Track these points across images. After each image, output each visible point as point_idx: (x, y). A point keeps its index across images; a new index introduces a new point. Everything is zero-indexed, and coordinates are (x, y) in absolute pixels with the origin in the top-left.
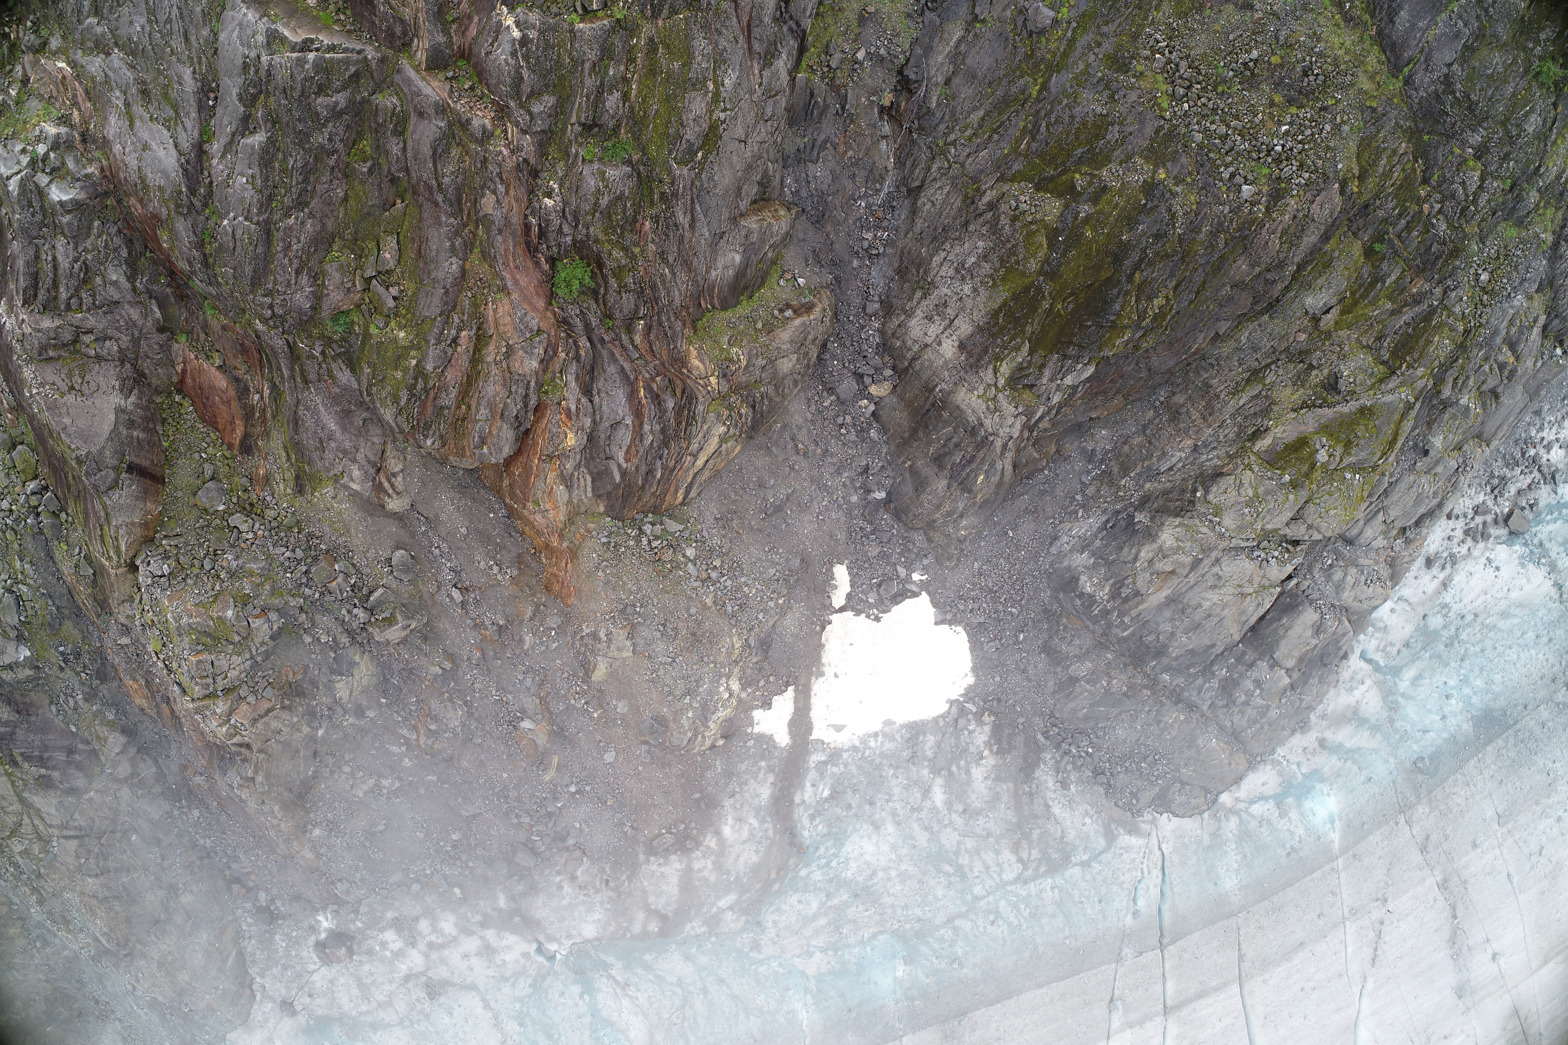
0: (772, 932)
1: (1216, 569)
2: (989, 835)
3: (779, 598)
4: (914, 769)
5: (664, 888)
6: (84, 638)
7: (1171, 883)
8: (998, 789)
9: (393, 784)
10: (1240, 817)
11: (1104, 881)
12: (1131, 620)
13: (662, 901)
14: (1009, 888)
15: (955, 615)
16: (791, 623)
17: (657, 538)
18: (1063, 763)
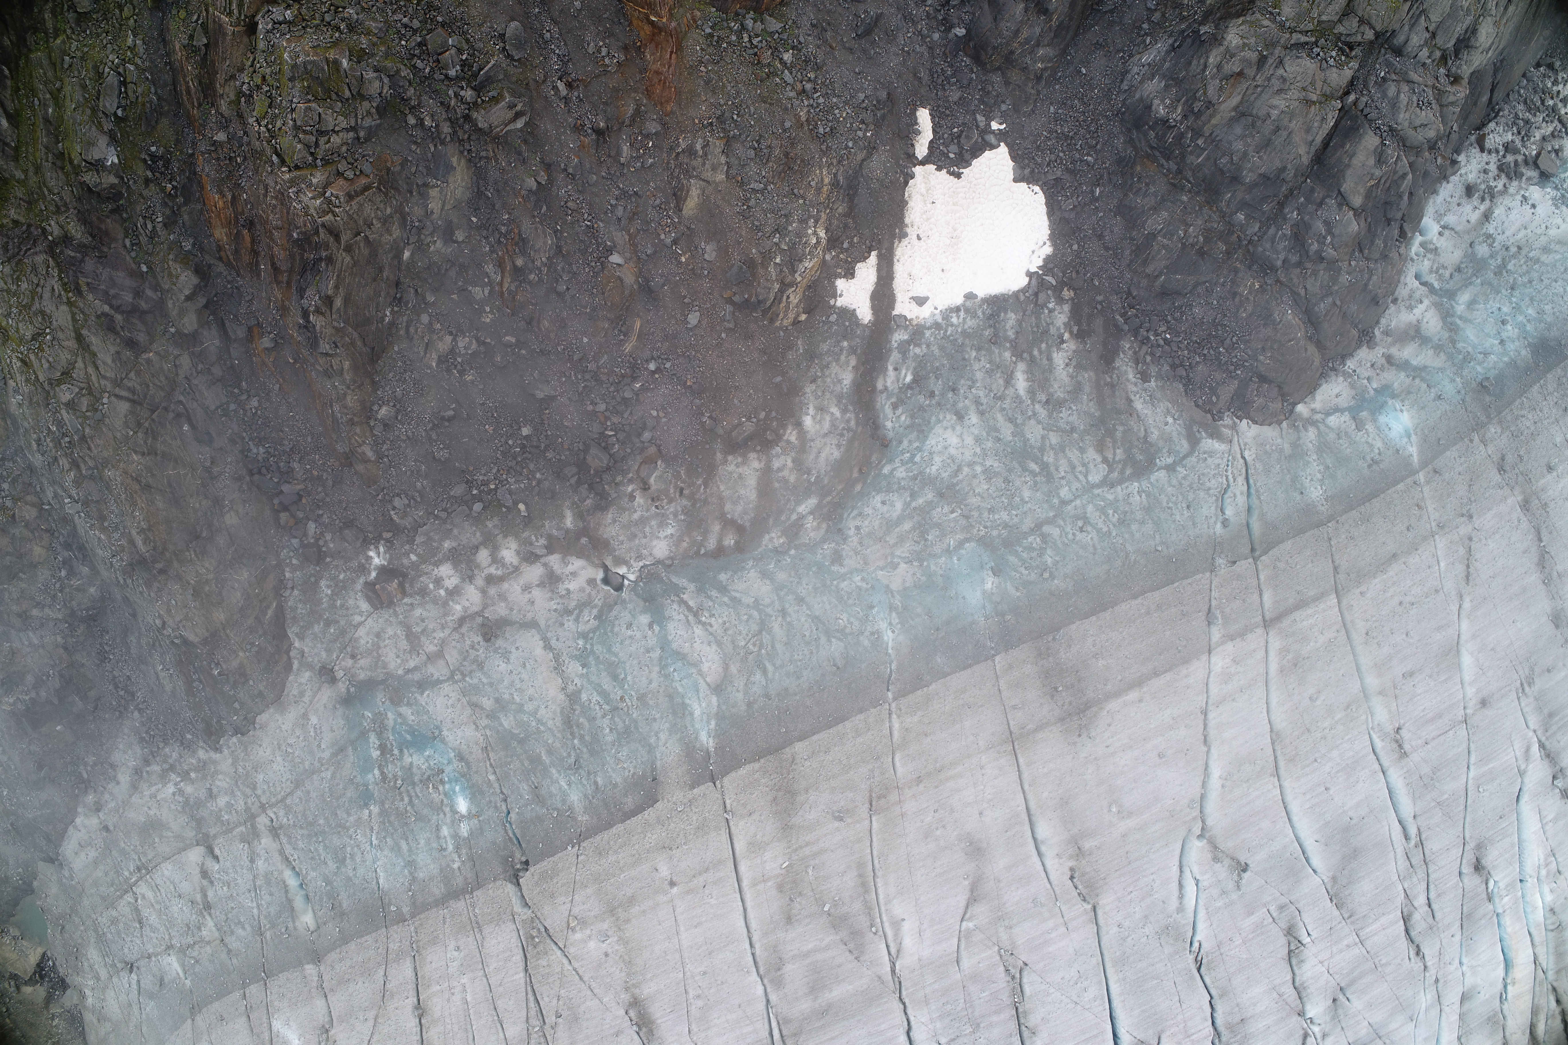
0: (854, 541)
1: (1281, 71)
2: (1073, 430)
3: (866, 131)
4: (997, 351)
5: (742, 492)
6: (177, 142)
7: (1257, 491)
8: (1080, 378)
9: (470, 343)
10: (1318, 429)
11: (1191, 488)
12: (1204, 142)
13: (739, 508)
14: (1096, 491)
15: (1032, 172)
16: (875, 165)
17: (757, 36)
18: (1142, 353)
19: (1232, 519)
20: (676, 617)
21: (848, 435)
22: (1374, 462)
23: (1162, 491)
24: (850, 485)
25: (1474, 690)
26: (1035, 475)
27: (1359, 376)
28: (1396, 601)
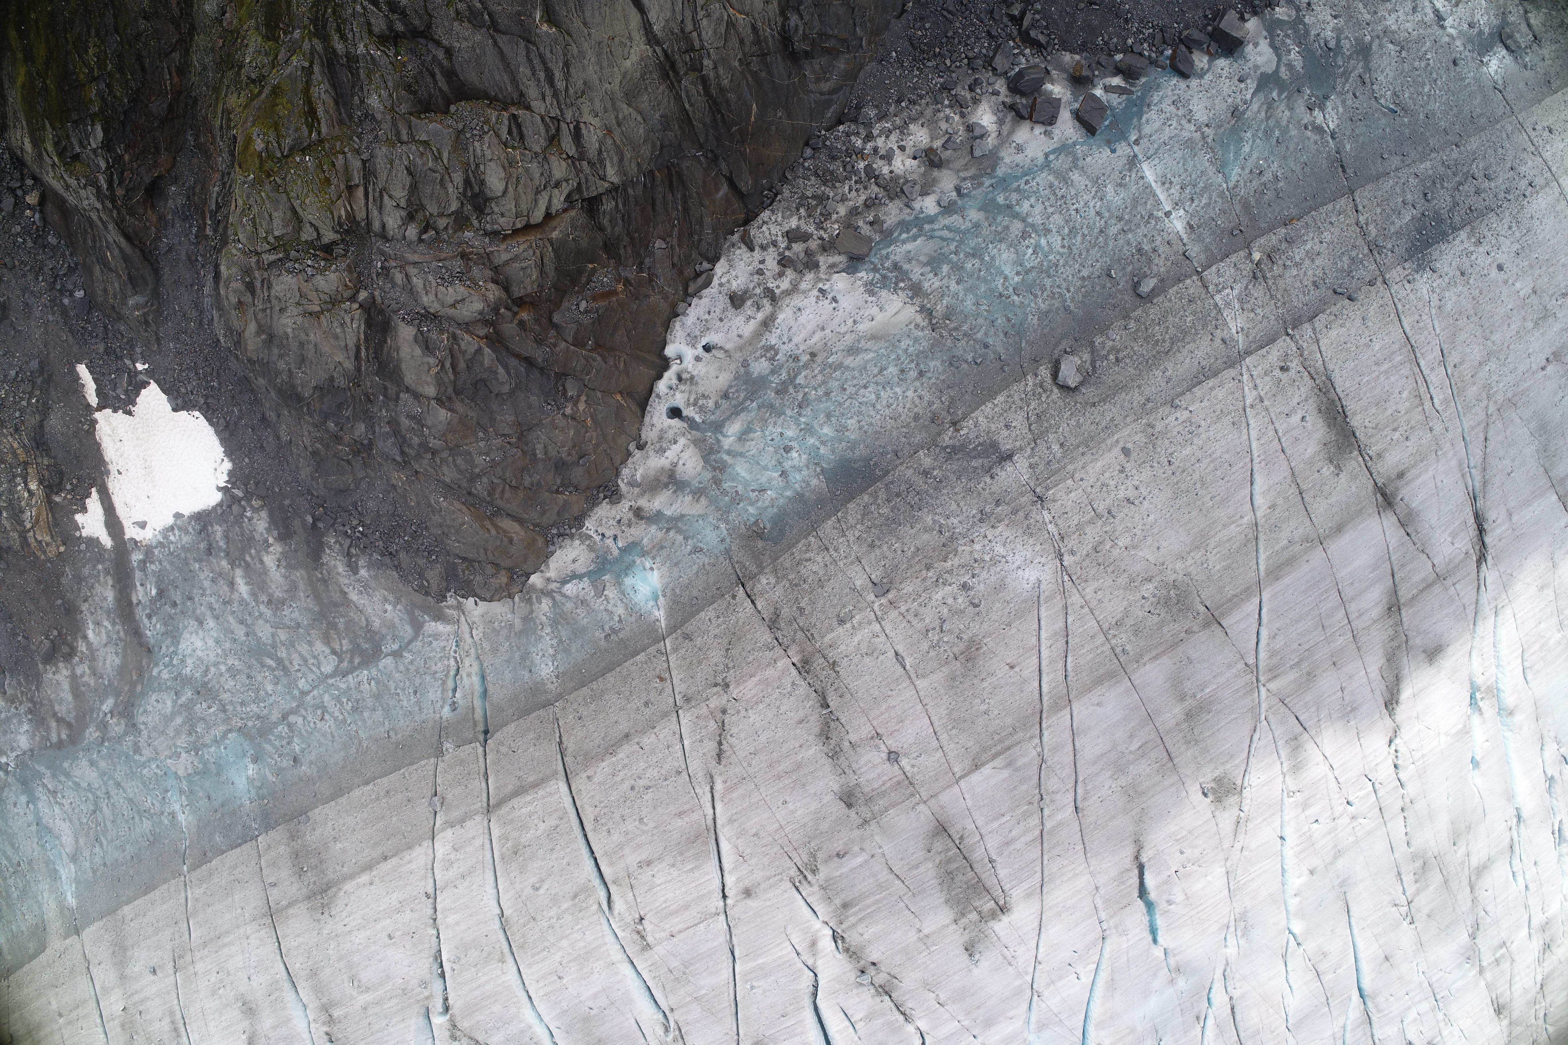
0: (145, 734)
1: (273, 292)
2: (298, 625)
4: (215, 561)
5: (62, 695)
8: (293, 577)
10: (554, 599)
11: (417, 671)
13: (64, 709)
14: (331, 681)
15: (184, 399)
16: (55, 423)
18: (346, 546)
19: (460, 702)
21: (121, 644)
22: (614, 631)
23: (390, 677)
24: (133, 685)
25: (733, 879)
26: (273, 670)
27: (603, 535)
28: (627, 785)
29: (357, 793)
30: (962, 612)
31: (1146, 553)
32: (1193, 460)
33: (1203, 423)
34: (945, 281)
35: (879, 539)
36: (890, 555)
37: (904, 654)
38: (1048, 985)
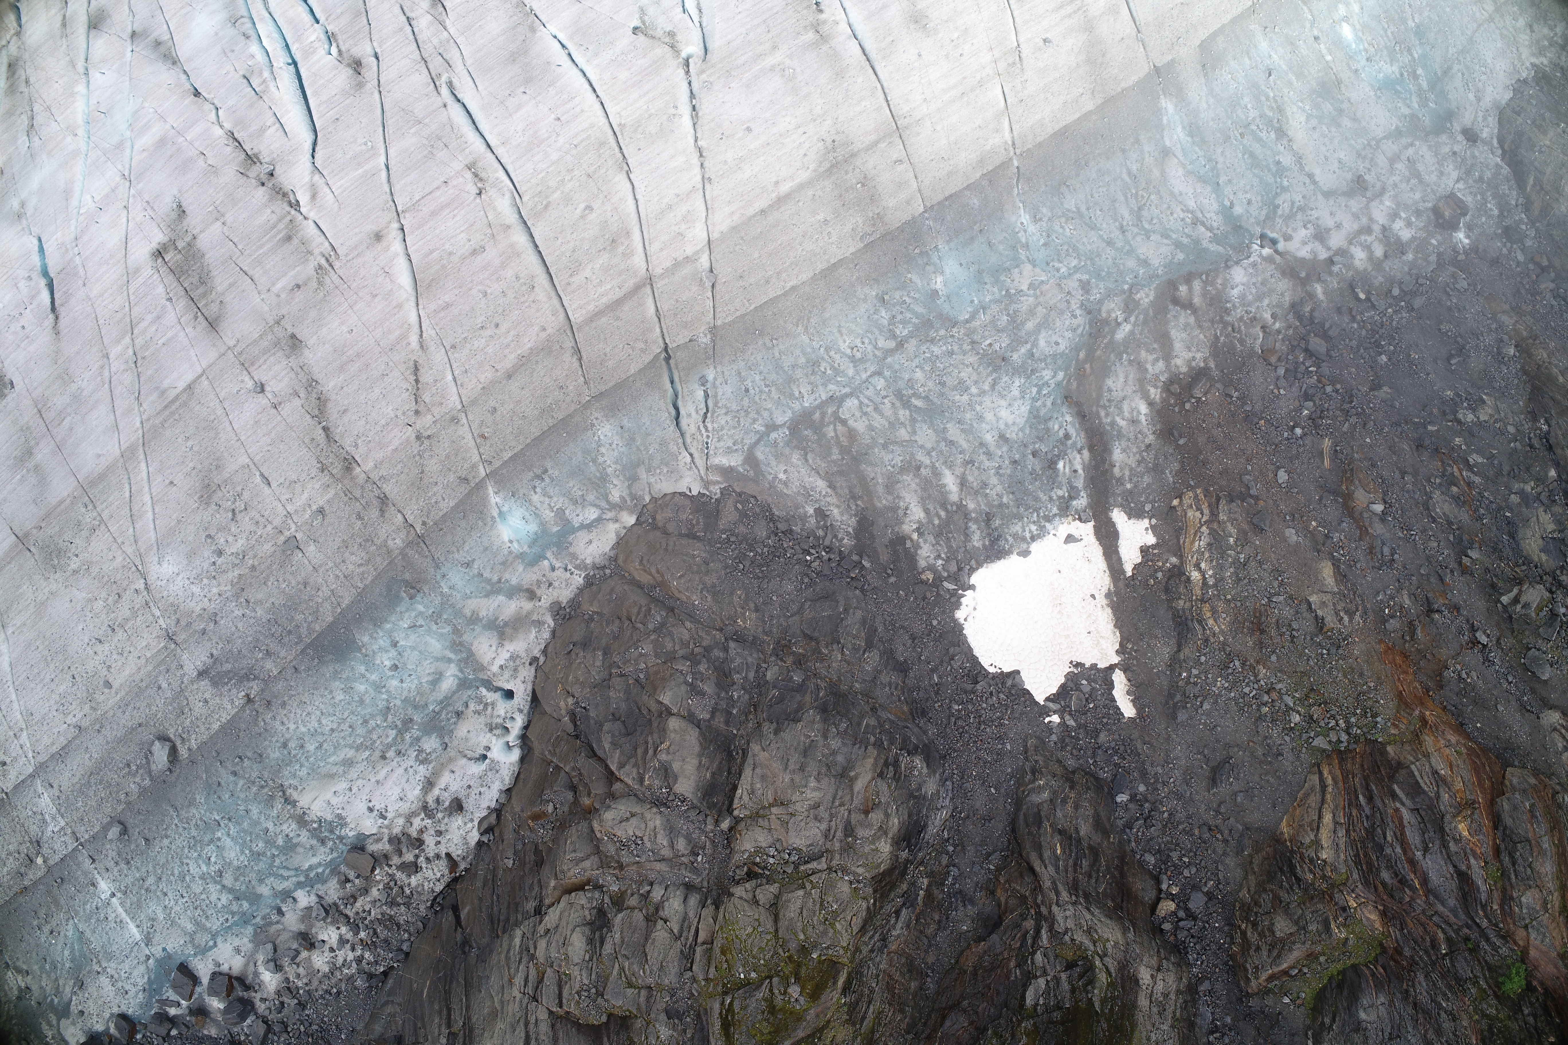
1: (824, 827)
2: (885, 446)
4: (983, 507)
5: (1184, 335)
8: (890, 498)
9: (1463, 416)
12: (869, 739)
13: (1182, 320)
14: (847, 390)
15: (1003, 685)
16: (1164, 651)
17: (1332, 729)
18: (829, 537)
19: (696, 386)
20: (1212, 214)
21: (1104, 402)
22: (540, 478)
23: (778, 403)
24: (1090, 357)
25: (392, 249)
26: (914, 395)
27: (566, 569)
28: (503, 328)
29: (806, 276)
30: (219, 530)
31: (81, 596)
32: (56, 680)
33: (55, 713)
34: (278, 830)
35: (300, 590)
36: (288, 576)
37: (263, 485)
38: (116, 187)
